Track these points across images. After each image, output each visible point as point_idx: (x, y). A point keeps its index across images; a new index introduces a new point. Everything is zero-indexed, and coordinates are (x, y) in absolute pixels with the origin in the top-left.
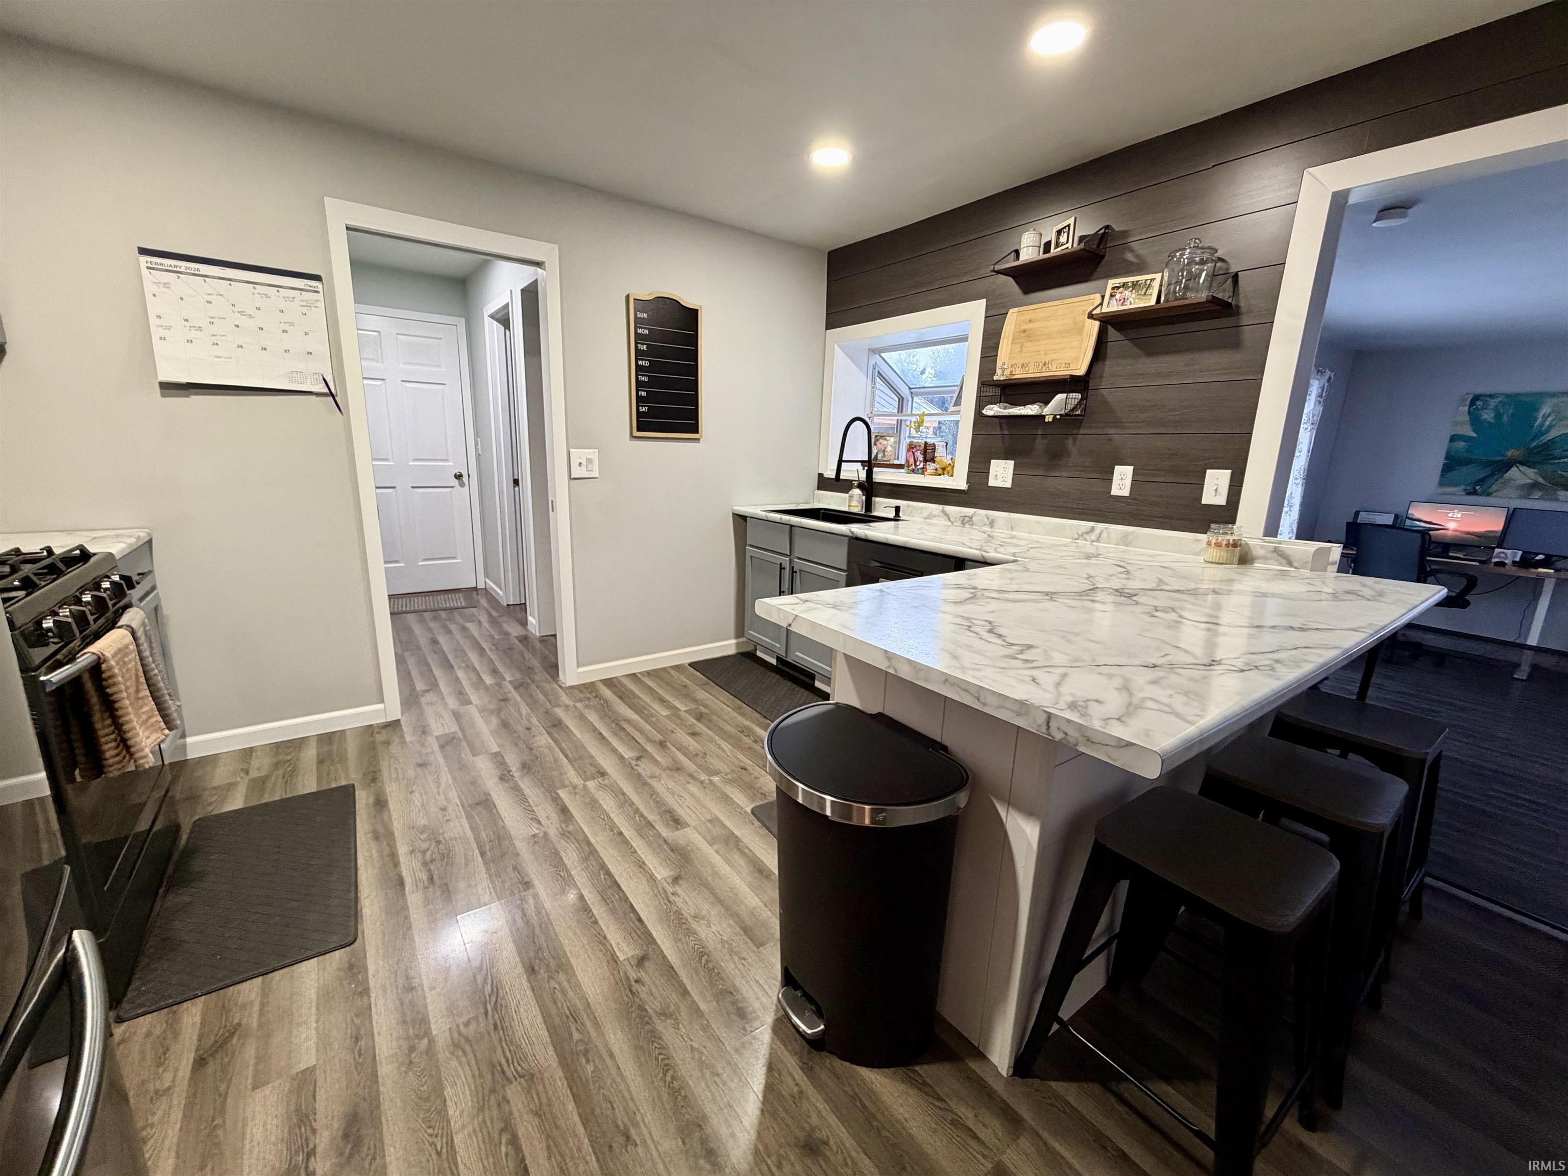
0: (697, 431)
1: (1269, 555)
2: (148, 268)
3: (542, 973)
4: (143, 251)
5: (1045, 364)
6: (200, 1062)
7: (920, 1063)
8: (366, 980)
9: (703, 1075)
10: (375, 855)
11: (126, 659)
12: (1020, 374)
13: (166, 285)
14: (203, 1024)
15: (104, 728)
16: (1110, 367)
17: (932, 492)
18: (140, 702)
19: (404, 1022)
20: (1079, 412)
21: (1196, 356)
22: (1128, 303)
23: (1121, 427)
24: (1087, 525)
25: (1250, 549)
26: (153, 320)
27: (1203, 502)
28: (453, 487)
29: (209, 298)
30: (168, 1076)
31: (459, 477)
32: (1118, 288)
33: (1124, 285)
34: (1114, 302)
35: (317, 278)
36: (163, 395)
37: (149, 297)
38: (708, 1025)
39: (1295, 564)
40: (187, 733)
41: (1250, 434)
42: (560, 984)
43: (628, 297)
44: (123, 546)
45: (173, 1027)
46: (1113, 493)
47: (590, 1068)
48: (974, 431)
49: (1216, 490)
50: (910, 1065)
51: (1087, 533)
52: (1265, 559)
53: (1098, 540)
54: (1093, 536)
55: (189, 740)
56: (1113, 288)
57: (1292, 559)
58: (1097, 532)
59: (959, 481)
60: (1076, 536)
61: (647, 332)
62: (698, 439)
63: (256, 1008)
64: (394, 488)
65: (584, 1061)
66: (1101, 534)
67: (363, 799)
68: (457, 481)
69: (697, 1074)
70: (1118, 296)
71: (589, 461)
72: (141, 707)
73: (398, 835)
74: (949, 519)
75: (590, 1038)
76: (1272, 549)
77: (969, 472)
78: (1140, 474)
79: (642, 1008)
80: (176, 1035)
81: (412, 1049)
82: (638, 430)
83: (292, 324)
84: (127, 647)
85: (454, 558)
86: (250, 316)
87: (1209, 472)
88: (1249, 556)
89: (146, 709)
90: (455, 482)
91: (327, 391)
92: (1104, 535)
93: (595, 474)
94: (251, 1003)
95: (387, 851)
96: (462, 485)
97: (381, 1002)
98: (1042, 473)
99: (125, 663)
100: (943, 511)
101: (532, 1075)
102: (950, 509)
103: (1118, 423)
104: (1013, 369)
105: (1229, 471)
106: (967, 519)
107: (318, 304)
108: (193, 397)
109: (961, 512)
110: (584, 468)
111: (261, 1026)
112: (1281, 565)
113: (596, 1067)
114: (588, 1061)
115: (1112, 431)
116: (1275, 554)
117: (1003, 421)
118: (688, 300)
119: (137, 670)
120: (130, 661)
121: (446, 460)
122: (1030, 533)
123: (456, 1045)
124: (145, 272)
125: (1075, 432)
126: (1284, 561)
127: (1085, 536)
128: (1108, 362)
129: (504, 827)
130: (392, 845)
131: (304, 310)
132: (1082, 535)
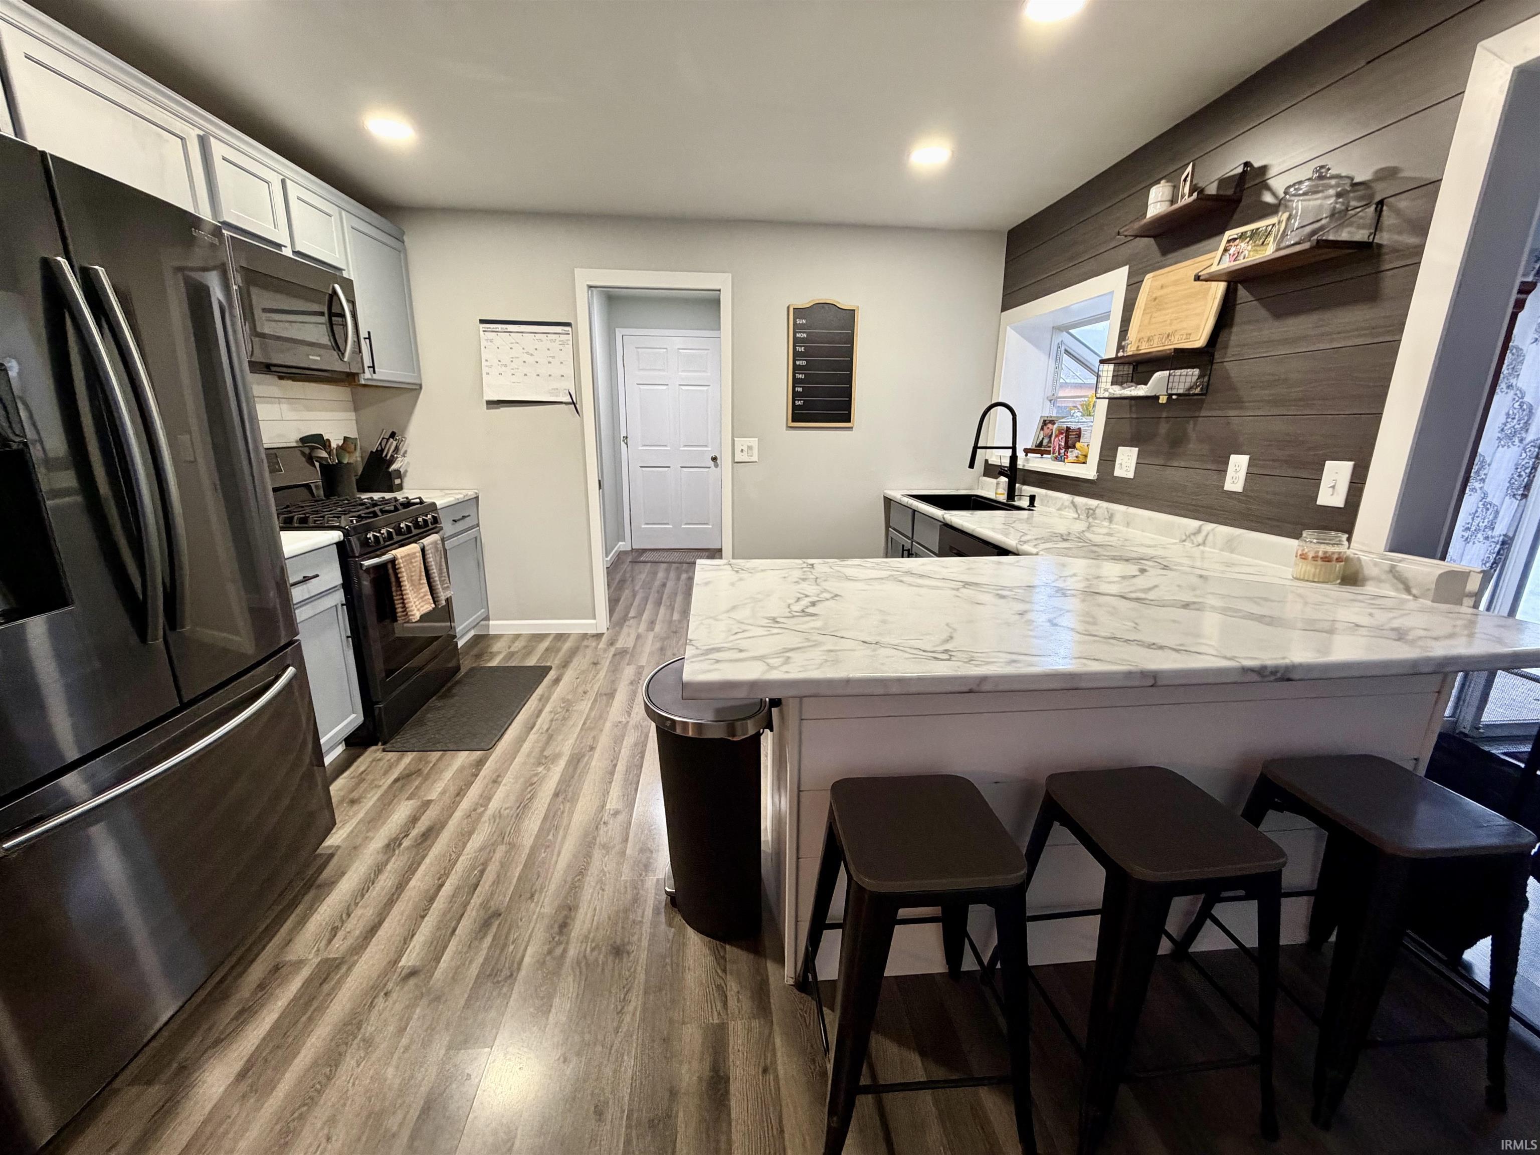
0: (849, 421)
1: (1384, 577)
2: (484, 331)
3: (560, 799)
4: (482, 321)
5: (1168, 335)
6: (396, 780)
7: (731, 944)
8: (481, 770)
9: (595, 887)
10: (532, 709)
11: (413, 561)
12: (1145, 349)
13: (491, 341)
14: (409, 764)
15: (397, 595)
16: (1237, 335)
17: (1069, 482)
18: (421, 586)
19: (481, 796)
20: (1198, 391)
21: (1327, 315)
22: (1241, 257)
23: (1241, 408)
24: (1195, 524)
25: (1361, 566)
26: (484, 363)
27: (1319, 502)
28: (709, 468)
29: (511, 346)
30: (383, 781)
31: (714, 459)
32: (1235, 239)
33: (1242, 236)
34: (1226, 257)
35: (568, 324)
36: (488, 408)
37: (482, 348)
38: (622, 864)
39: (1414, 591)
40: (491, 617)
41: (1378, 416)
42: (564, 808)
43: (788, 308)
44: (453, 499)
45: (399, 759)
46: (1226, 488)
47: (543, 855)
48: (1107, 415)
49: (1333, 487)
50: (725, 943)
51: (1194, 534)
52: (1379, 580)
53: (1204, 543)
54: (1200, 538)
55: (491, 622)
56: (1229, 241)
57: (1411, 584)
58: (1204, 533)
59: (1089, 471)
60: (1184, 537)
61: (805, 335)
62: (852, 428)
63: (431, 765)
64: (669, 467)
65: (543, 851)
66: (1207, 536)
67: (552, 675)
68: (713, 463)
69: (593, 884)
70: (1232, 250)
71: (750, 448)
72: (421, 589)
73: (551, 700)
74: (1077, 512)
75: (555, 843)
76: (1387, 569)
77: (1100, 459)
78: (1256, 466)
79: (595, 838)
80: (397, 765)
81: (475, 810)
82: (793, 421)
83: (553, 357)
84: (415, 553)
85: (707, 524)
86: (532, 355)
87: (1328, 463)
88: (1360, 576)
89: (423, 590)
90: (712, 464)
91: (571, 401)
92: (1210, 537)
93: (755, 458)
94: (431, 762)
95: (539, 708)
96: (716, 466)
97: (479, 783)
98: (1162, 462)
99: (411, 563)
100: (1073, 502)
101: (515, 845)
102: (1079, 500)
103: (1238, 403)
104: (1140, 344)
105: (1351, 464)
106: (1091, 512)
107: (569, 342)
108: (502, 409)
109: (1086, 504)
110: (745, 453)
111: (427, 774)
112: (1397, 590)
113: (546, 857)
114: (545, 852)
115: (1231, 413)
116: (1390, 576)
117: (1133, 402)
118: (845, 303)
119: (420, 567)
120: (416, 562)
121: (706, 446)
122: (1143, 531)
123: (494, 817)
124: (482, 333)
125: (1197, 414)
126: (1401, 586)
127: (1192, 537)
128: (1235, 329)
129: (608, 712)
130: (544, 706)
131: (561, 347)
132: (1189, 536)
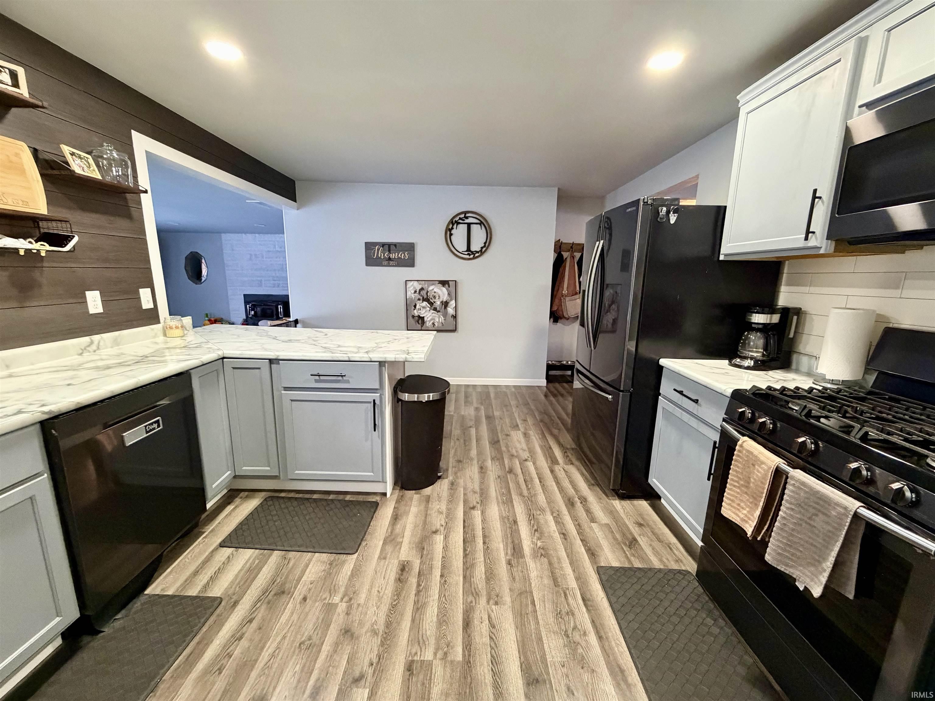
21: (112, 219)
22: (86, 171)
24: (85, 340)
27: (142, 309)
32: (72, 155)
33: (74, 154)
46: (91, 313)
49: (148, 300)
51: (89, 346)
56: (70, 154)
60: (81, 351)
66: (98, 343)
70: (77, 162)
78: (105, 296)
87: (141, 291)
92: (102, 343)
105: (149, 289)
127: (88, 349)
132: (85, 349)
